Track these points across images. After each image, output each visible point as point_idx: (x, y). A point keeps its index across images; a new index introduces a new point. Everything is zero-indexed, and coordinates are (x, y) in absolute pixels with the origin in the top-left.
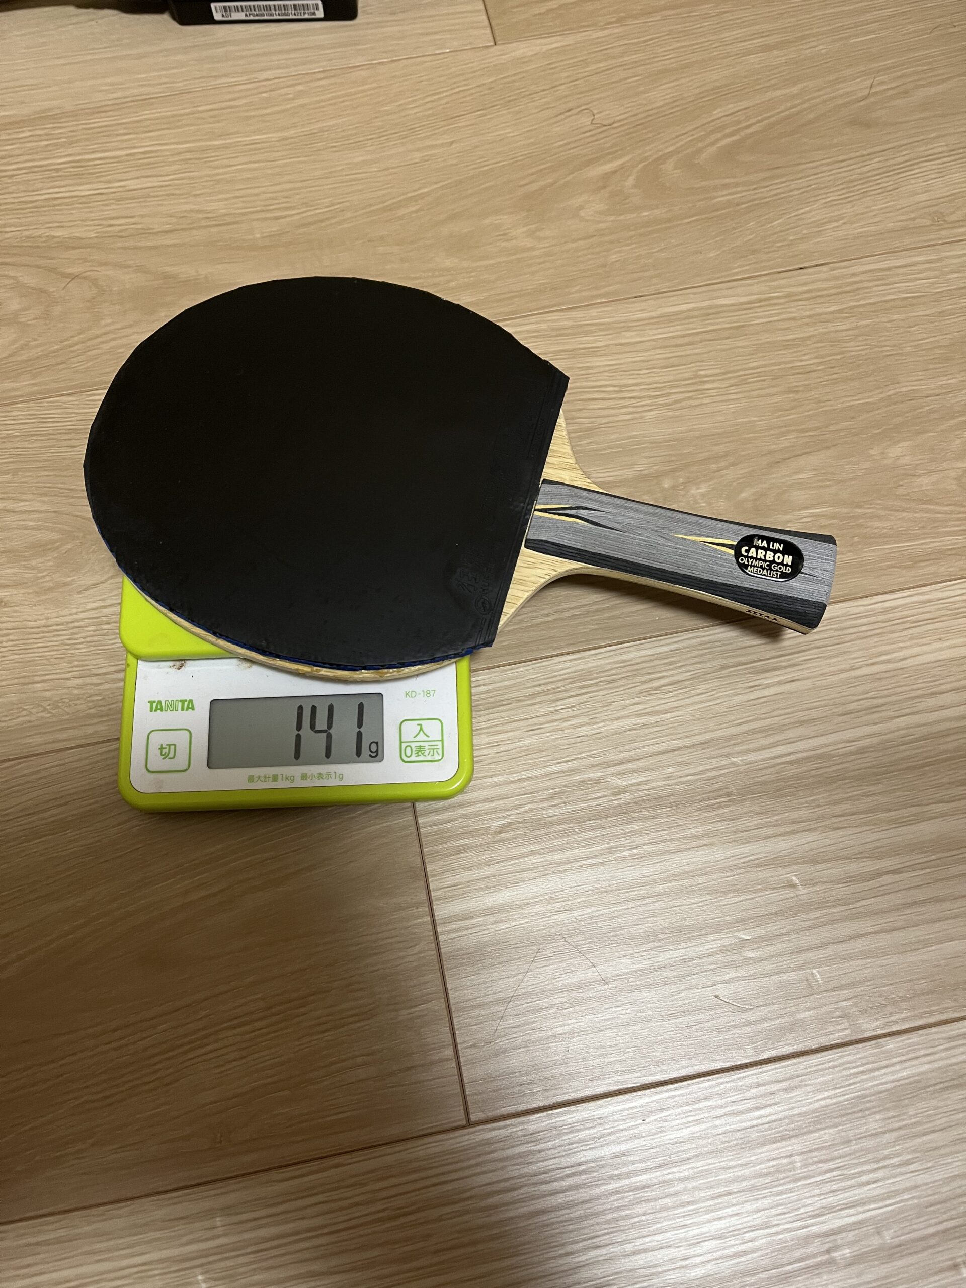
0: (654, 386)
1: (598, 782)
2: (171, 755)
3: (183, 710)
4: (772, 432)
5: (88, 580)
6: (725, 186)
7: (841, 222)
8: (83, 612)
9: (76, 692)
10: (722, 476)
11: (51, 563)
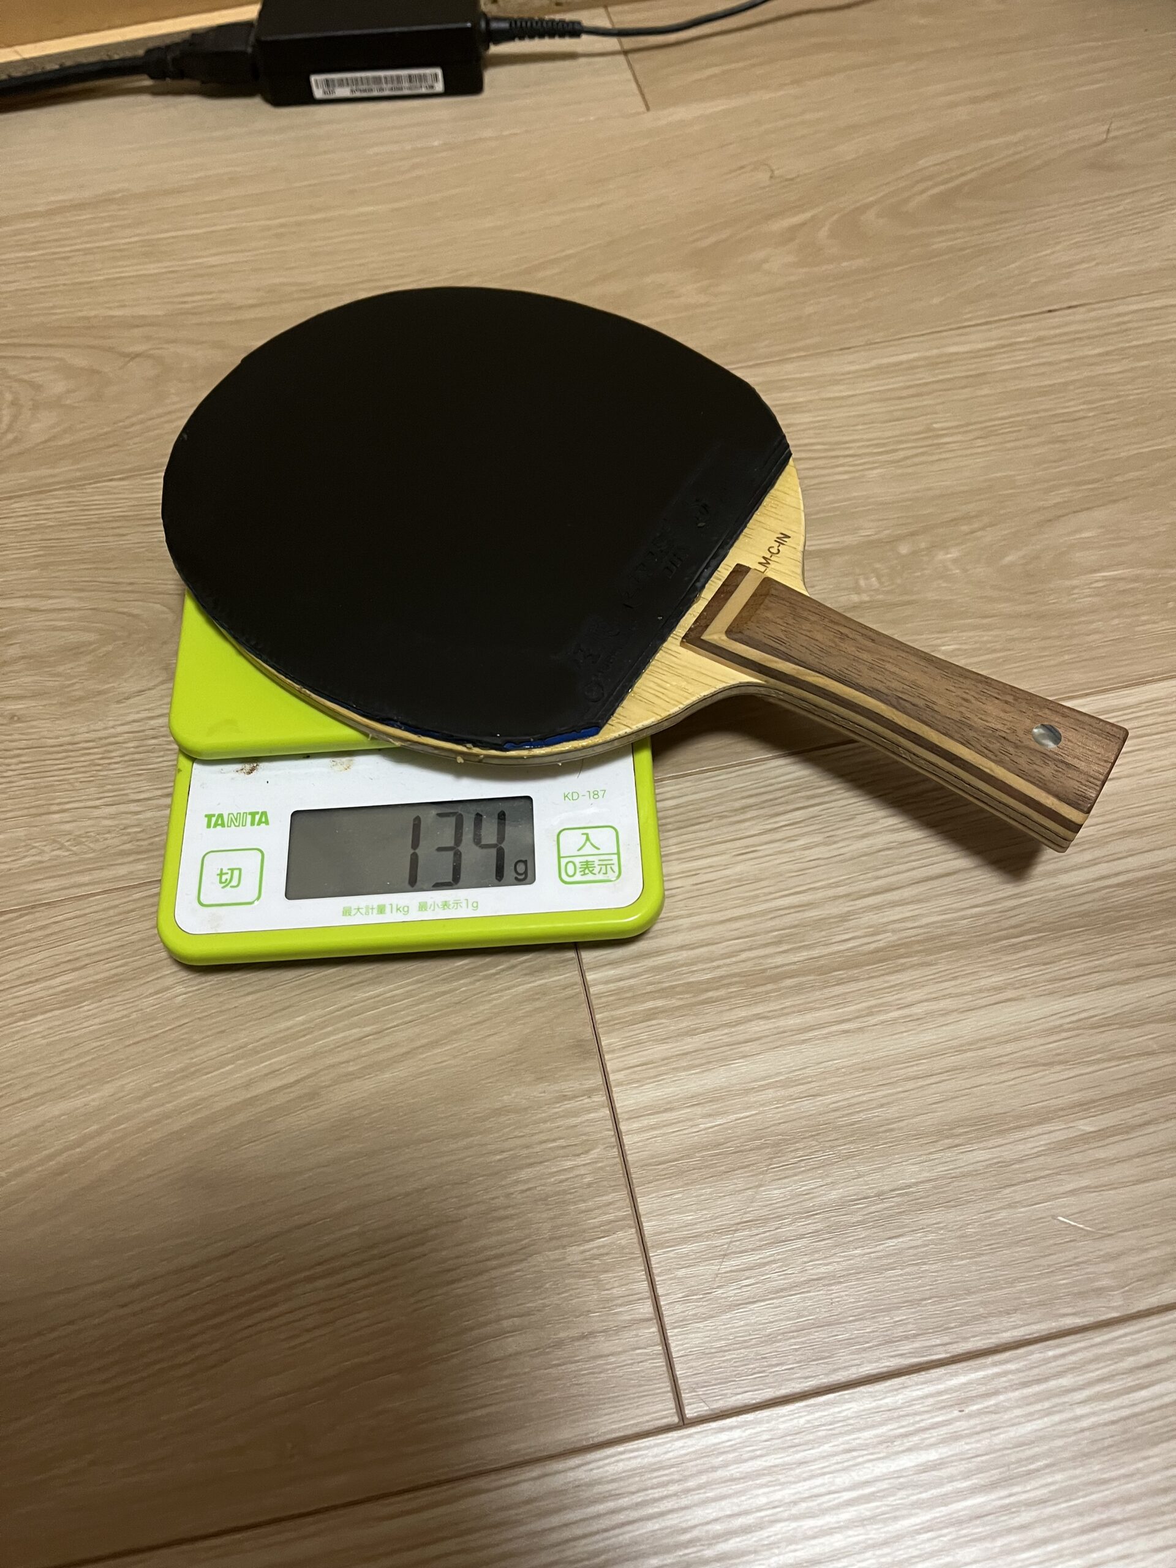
0: (879, 441)
2: (234, 883)
3: (252, 824)
5: (130, 687)
6: (941, 233)
7: (1094, 263)
8: (123, 724)
9: (107, 823)
10: (978, 538)
11: (83, 669)
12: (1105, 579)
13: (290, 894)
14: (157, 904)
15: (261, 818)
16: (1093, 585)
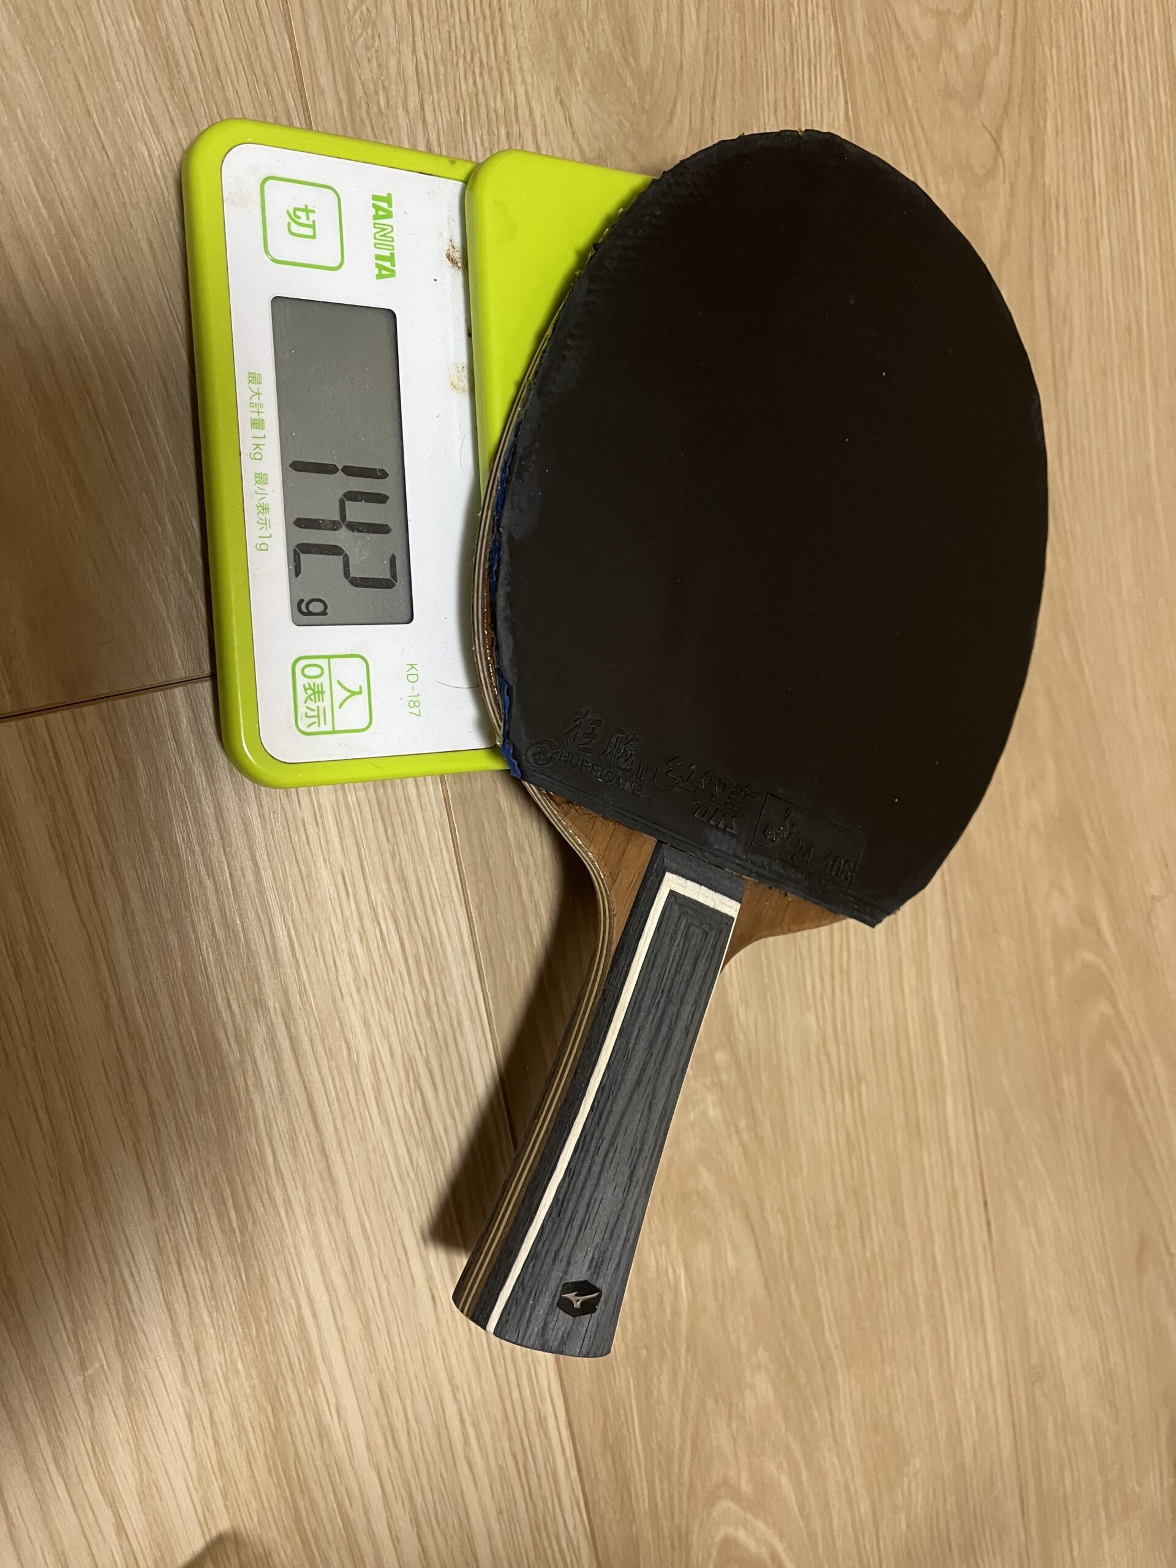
3: (378, 257)
4: (788, 1200)
5: (577, 107)
7: (1037, 1247)
8: (526, 93)
9: (393, 62)
11: (603, 47)
12: (677, 1280)
13: (278, 302)
14: (276, 122)
15: (385, 269)
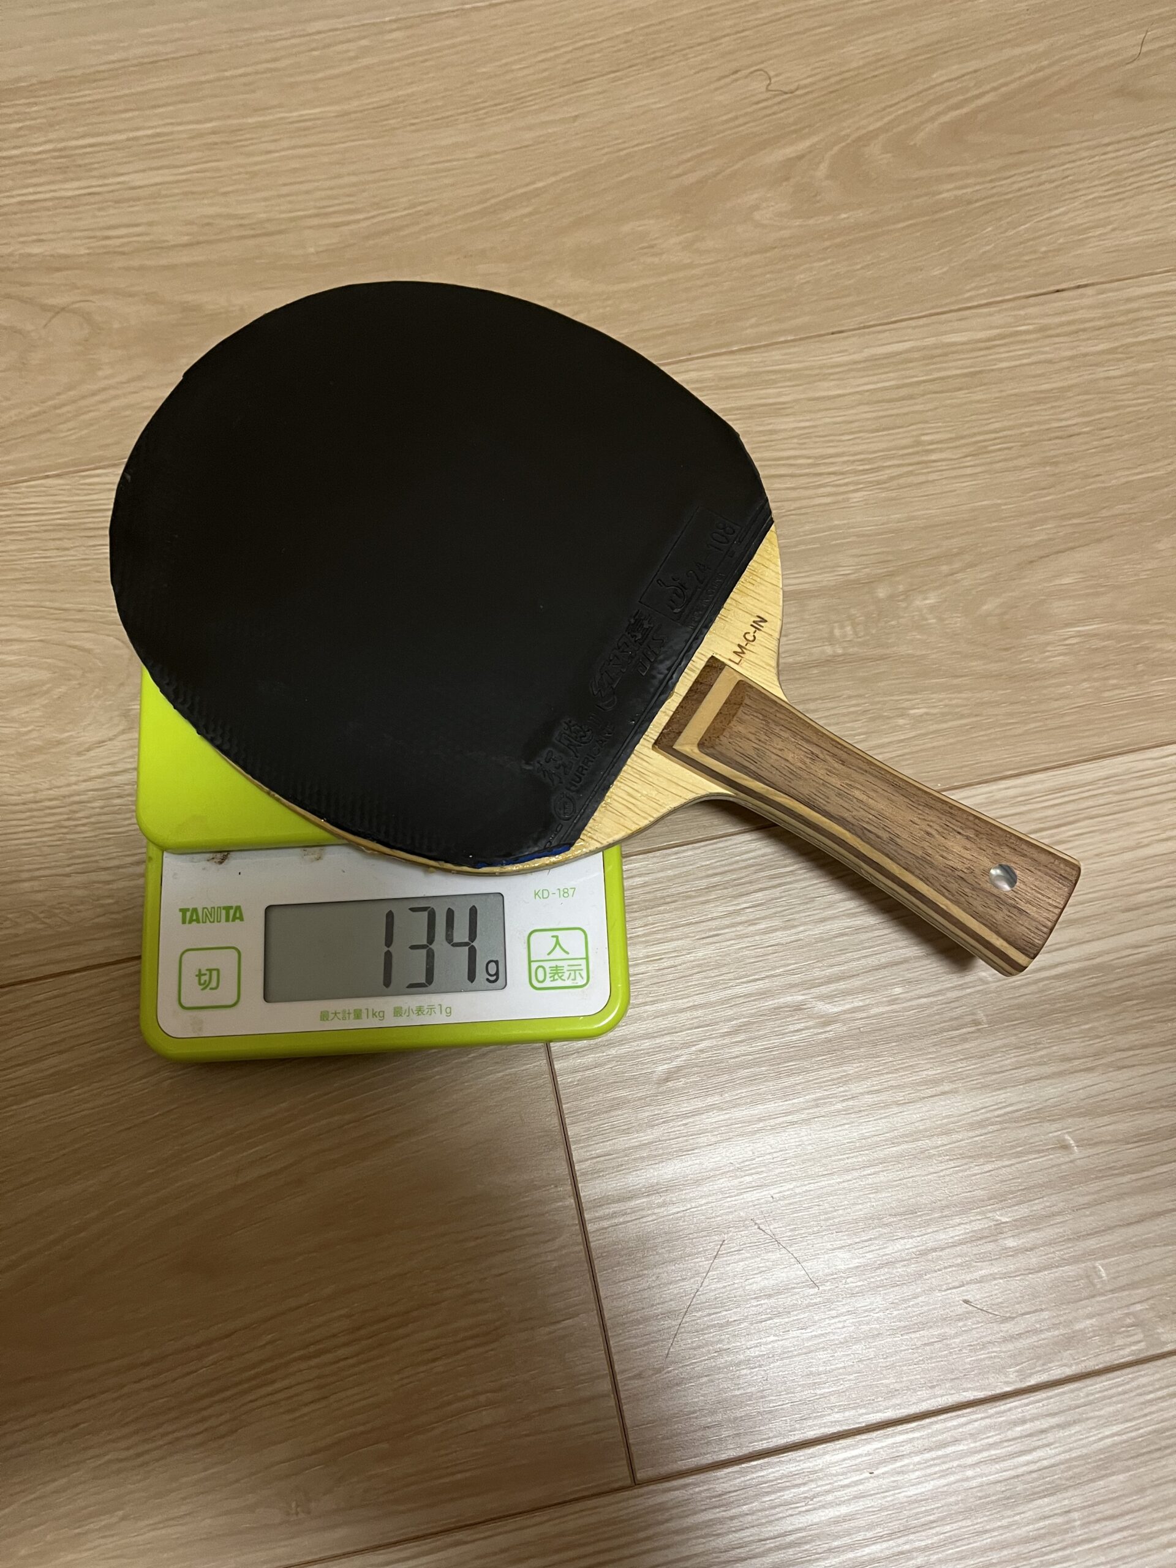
0: (862, 456)
1: (798, 1008)
2: (214, 984)
3: (227, 920)
4: (1023, 520)
5: (90, 736)
6: (951, 177)
7: (1110, 227)
8: (85, 781)
9: (79, 893)
10: (957, 582)
11: (38, 713)
12: (1079, 635)
13: (268, 998)
16: (1067, 642)
